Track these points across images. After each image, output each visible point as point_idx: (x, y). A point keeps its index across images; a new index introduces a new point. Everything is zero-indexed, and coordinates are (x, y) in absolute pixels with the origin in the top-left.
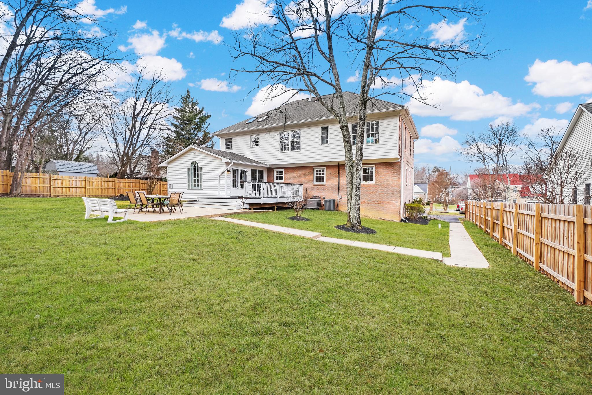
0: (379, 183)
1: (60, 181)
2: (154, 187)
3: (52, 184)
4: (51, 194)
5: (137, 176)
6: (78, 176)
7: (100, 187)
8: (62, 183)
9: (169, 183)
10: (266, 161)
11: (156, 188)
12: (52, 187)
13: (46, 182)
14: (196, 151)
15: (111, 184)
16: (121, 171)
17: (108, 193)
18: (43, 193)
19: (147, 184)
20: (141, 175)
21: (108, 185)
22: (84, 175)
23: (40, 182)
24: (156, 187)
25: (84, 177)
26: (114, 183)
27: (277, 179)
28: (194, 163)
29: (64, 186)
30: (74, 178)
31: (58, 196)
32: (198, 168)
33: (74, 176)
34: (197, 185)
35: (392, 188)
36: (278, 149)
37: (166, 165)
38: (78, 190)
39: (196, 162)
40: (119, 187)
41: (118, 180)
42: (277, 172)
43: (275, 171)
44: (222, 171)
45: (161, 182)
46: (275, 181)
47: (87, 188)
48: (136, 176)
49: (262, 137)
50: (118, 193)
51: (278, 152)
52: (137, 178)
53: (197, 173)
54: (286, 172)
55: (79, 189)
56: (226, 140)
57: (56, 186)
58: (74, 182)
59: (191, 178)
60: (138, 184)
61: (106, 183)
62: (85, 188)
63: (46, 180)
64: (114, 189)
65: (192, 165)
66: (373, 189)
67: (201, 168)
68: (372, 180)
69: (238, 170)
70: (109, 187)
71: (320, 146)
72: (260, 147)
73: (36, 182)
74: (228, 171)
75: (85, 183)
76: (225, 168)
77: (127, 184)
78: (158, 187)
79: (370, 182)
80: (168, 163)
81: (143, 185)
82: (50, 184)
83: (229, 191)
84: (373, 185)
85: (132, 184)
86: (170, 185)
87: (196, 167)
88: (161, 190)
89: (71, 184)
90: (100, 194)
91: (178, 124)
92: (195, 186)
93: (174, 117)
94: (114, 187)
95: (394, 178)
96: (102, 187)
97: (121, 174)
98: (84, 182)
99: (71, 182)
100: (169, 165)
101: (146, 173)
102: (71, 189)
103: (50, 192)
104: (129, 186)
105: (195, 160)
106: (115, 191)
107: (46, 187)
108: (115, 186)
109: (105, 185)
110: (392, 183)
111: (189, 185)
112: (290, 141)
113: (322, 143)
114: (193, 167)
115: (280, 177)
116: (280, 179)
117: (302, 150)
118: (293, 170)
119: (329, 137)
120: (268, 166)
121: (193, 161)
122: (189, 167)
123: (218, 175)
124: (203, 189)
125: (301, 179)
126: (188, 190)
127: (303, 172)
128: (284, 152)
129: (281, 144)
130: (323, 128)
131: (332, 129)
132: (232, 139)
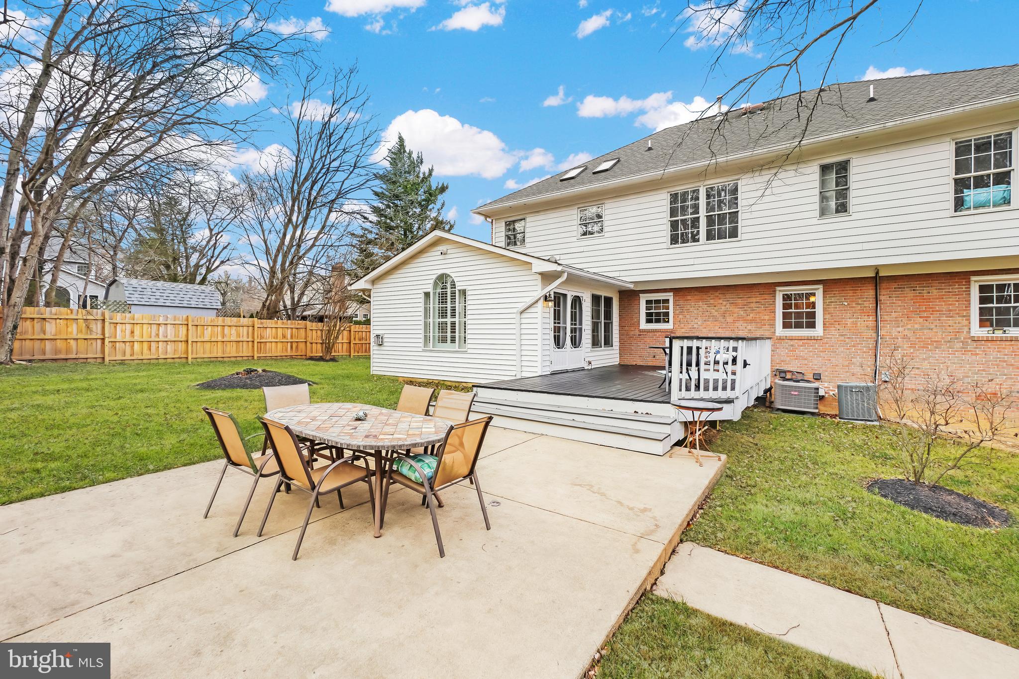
1: (128, 327)
2: (337, 338)
3: (107, 335)
4: (103, 358)
5: (305, 313)
6: (171, 313)
7: (220, 339)
8: (132, 332)
9: (375, 330)
10: (622, 273)
11: (340, 340)
12: (107, 341)
13: (94, 329)
14: (449, 247)
15: (245, 333)
16: (268, 302)
17: (237, 352)
18: (85, 356)
19: (322, 330)
20: (312, 311)
21: (238, 335)
22: (184, 313)
23: (80, 331)
24: (340, 337)
25: (185, 316)
26: (251, 328)
27: (649, 321)
28: (442, 279)
29: (136, 338)
30: (161, 319)
31: (122, 362)
32: (453, 293)
33: (161, 315)
34: (449, 339)
36: (664, 239)
37: (368, 286)
38: (170, 347)
39: (447, 276)
40: (262, 338)
41: (262, 323)
42: (648, 302)
43: (643, 298)
44: (530, 301)
45: (350, 327)
46: (643, 325)
47: (190, 342)
48: (303, 312)
49: (612, 211)
50: (259, 351)
51: (664, 246)
52: (304, 318)
53: (449, 305)
54: (681, 303)
55: (173, 344)
56: (507, 224)
57: (119, 338)
58: (162, 329)
59: (434, 320)
60: (302, 332)
61: (234, 330)
62: (187, 341)
63: (93, 326)
64: (250, 344)
65: (435, 284)
67: (464, 292)
69: (565, 296)
70: (241, 339)
72: (609, 235)
73: (69, 330)
74: (546, 299)
75: (188, 330)
76: (538, 290)
77: (280, 331)
78: (345, 337)
80: (374, 282)
81: (314, 332)
82: (103, 333)
83: (547, 358)
85: (289, 330)
86: (378, 336)
87: (449, 291)
88: (350, 343)
89: (153, 334)
90: (220, 355)
91: (382, 206)
92: (444, 340)
93: (376, 194)
94: (250, 339)
96: (225, 339)
97: (268, 309)
98: (185, 328)
99: (154, 327)
100: (375, 286)
101: (320, 306)
102: (153, 345)
103: (103, 352)
104: (284, 336)
105: (447, 272)
106: (253, 346)
107: (94, 342)
108: (253, 337)
109: (232, 334)
111: (426, 339)
112: (703, 213)
113: (823, 212)
114: (439, 290)
115: (658, 314)
116: (658, 321)
117: (744, 237)
118: (705, 297)
119: (852, 194)
120: (631, 286)
121: (440, 272)
122: (430, 289)
123: (515, 310)
124: (469, 351)
125: (730, 319)
126: (424, 351)
127: (739, 301)
128: (680, 245)
129: (674, 225)
130: (824, 168)
131: (865, 168)
132: (524, 221)
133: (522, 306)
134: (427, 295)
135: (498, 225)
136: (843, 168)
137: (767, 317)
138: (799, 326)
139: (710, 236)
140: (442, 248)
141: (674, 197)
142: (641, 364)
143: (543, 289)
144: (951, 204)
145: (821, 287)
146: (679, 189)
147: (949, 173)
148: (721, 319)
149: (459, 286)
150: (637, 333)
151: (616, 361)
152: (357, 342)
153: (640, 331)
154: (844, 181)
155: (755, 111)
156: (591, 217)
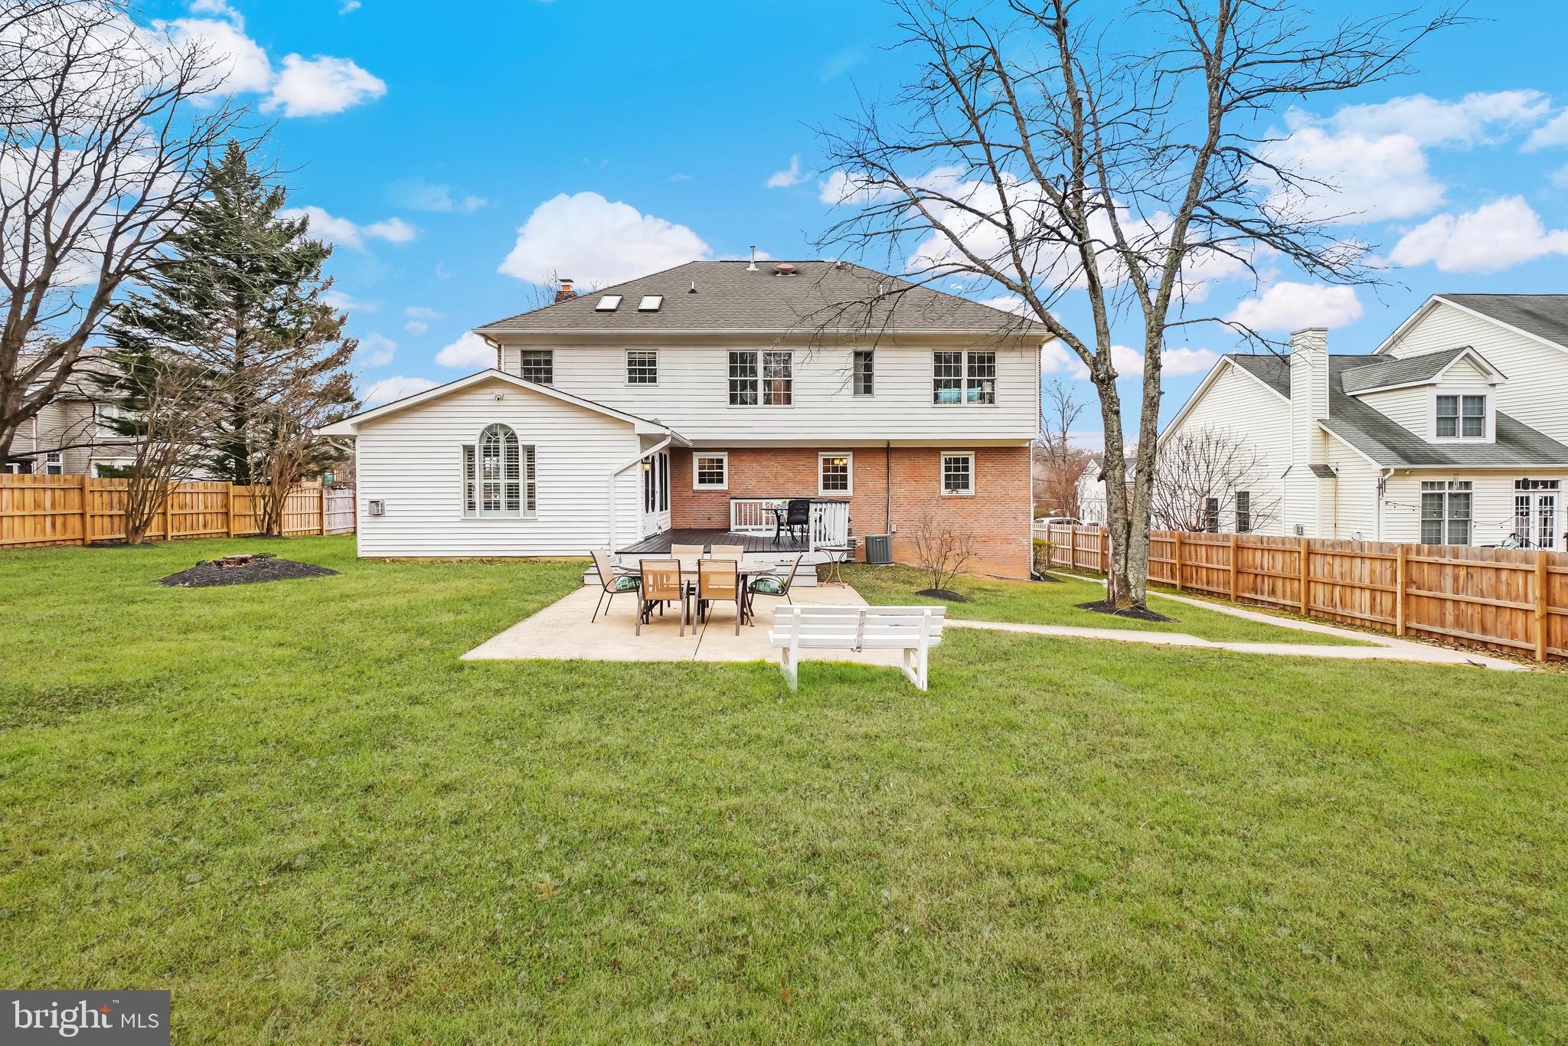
0: (985, 494)
9: (364, 494)
14: (506, 391)
19: (111, 492)
27: (701, 481)
32: (512, 449)
35: (1013, 506)
36: (723, 398)
37: (351, 431)
39: (506, 428)
42: (702, 461)
43: (698, 458)
44: (627, 463)
46: (697, 486)
49: (666, 359)
51: (724, 405)
53: (502, 463)
54: (735, 463)
56: (524, 353)
59: (480, 481)
65: (483, 436)
66: (970, 507)
67: (530, 449)
68: (966, 486)
71: (851, 398)
72: (661, 386)
74: (643, 462)
76: (637, 452)
77: (29, 494)
79: (962, 492)
80: (360, 426)
83: (643, 523)
84: (972, 498)
85: (49, 494)
86: (375, 503)
92: (494, 506)
95: (1017, 482)
100: (364, 432)
104: (38, 505)
105: (504, 421)
110: (1012, 494)
111: (471, 506)
112: (760, 377)
113: (856, 392)
114: (484, 444)
115: (711, 474)
116: (711, 481)
117: (797, 405)
118: (758, 458)
119: (876, 379)
120: (691, 445)
121: (491, 422)
122: (474, 441)
123: (608, 473)
124: (540, 519)
125: (781, 480)
126: (463, 521)
127: (789, 463)
128: (739, 406)
129: (733, 385)
130: (857, 354)
131: (883, 360)
132: (550, 353)
133: (617, 468)
134: (469, 451)
135: (509, 353)
136: (868, 356)
137: (811, 479)
138: (835, 487)
139: (768, 401)
140: (498, 391)
141: (733, 357)
142: (695, 527)
143: (642, 452)
144: (932, 398)
145: (851, 453)
146: (738, 349)
147: (930, 376)
148: (773, 480)
149: (523, 441)
150: (690, 494)
151: (667, 526)
152: (176, 511)
153: (694, 492)
154: (869, 367)
155: (785, 272)
156: (642, 363)
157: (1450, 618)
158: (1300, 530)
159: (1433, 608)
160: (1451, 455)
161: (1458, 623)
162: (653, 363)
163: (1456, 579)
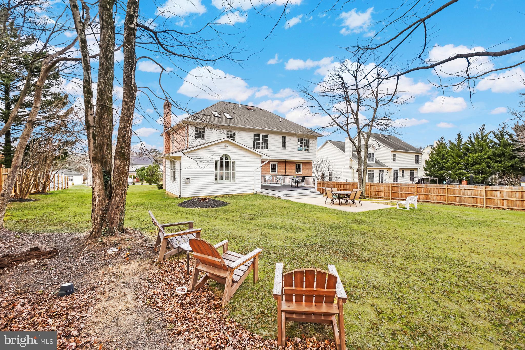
14: (227, 144)
44: (259, 166)
49: (238, 134)
56: (196, 128)
67: (234, 162)
68: (300, 171)
71: (281, 149)
79: (299, 173)
86: (187, 179)
105: (227, 154)
111: (216, 179)
112: (261, 141)
113: (282, 147)
119: (286, 144)
121: (224, 154)
123: (254, 169)
126: (215, 184)
129: (254, 143)
130: (283, 137)
131: (288, 139)
132: (204, 129)
133: (256, 168)
134: (216, 162)
135: (192, 128)
136: (285, 138)
138: (273, 172)
139: (262, 148)
141: (254, 135)
143: (262, 163)
144: (297, 149)
145: (278, 163)
146: (256, 133)
147: (297, 144)
149: (232, 159)
154: (285, 141)
155: (251, 109)
156: (231, 135)
157: (400, 196)
158: (347, 180)
159: (397, 195)
160: (372, 165)
161: (401, 197)
162: (234, 135)
163: (401, 189)
